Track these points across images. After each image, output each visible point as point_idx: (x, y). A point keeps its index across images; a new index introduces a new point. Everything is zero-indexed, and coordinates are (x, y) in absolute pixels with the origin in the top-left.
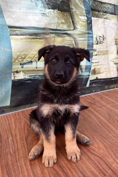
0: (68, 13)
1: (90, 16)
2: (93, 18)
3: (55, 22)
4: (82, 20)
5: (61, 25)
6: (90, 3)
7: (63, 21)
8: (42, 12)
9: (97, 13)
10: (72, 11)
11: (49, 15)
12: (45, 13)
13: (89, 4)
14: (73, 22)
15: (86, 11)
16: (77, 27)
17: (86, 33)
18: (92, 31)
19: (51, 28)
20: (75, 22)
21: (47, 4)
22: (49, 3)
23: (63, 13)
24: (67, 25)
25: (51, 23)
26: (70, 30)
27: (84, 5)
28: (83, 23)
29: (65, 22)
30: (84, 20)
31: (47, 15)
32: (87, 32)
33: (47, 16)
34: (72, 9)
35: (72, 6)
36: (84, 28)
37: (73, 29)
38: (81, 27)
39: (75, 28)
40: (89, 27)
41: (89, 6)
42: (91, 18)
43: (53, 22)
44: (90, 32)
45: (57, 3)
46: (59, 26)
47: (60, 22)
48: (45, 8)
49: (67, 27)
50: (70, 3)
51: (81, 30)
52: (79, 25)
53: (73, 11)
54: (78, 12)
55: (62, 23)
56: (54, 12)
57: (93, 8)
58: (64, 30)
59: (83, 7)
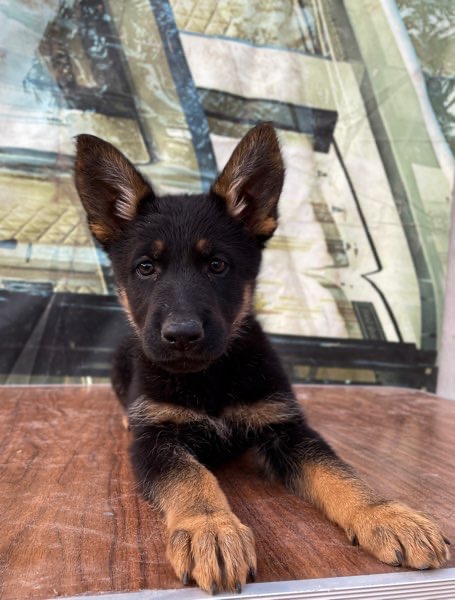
0: (130, 122)
1: (203, 130)
2: (214, 138)
4: (175, 139)
6: (198, 97)
7: (115, 140)
9: (230, 125)
10: (145, 119)
11: (70, 122)
12: (60, 118)
13: (196, 101)
14: (148, 144)
15: (188, 116)
16: (159, 157)
17: (194, 178)
23: (112, 119)
24: (127, 151)
26: (138, 164)
27: (183, 103)
28: (179, 148)
29: (123, 143)
30: (184, 141)
31: (64, 122)
32: (198, 173)
33: (63, 125)
34: (144, 111)
35: (143, 105)
37: (148, 161)
38: (173, 158)
39: (153, 160)
40: (204, 161)
41: (196, 105)
42: (207, 136)
44: (211, 175)
45: (93, 96)
49: (130, 155)
50: (136, 99)
51: (173, 166)
52: (168, 151)
53: (148, 116)
54: (162, 120)
56: (82, 116)
57: (213, 110)
59: (179, 108)
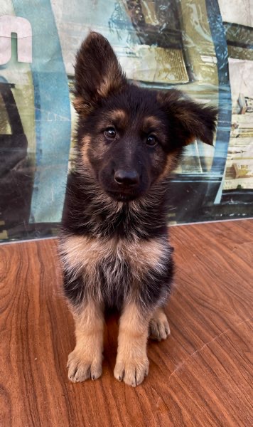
0: (178, 52)
1: (224, 55)
2: (230, 60)
3: (151, 67)
4: (206, 64)
5: (164, 75)
6: (224, 30)
7: (168, 66)
8: (128, 51)
9: (240, 49)
10: (187, 48)
11: (141, 55)
12: (134, 52)
13: (222, 33)
14: (188, 68)
15: (216, 46)
16: (195, 78)
17: (215, 91)
18: (230, 86)
19: (143, 80)
20: (192, 69)
21: (139, 35)
22: (143, 33)
23: (167, 51)
24: (175, 74)
25: (144, 69)
26: (181, 84)
27: (213, 35)
28: (209, 70)
29: (172, 69)
30: (212, 65)
31: (137, 55)
32: (217, 87)
33: (137, 57)
34: (187, 43)
35: (187, 38)
36: (210, 79)
37: (188, 81)
38: (204, 78)
39: (191, 80)
40: (222, 78)
41: (222, 36)
42: (227, 59)
43: (147, 68)
44: (224, 88)
45: (157, 33)
46: (159, 76)
47: (161, 67)
48: (134, 42)
49: (176, 77)
50: (183, 32)
51: (204, 84)
52: (201, 73)
53: (189, 46)
54: (199, 49)
55: (166, 70)
56: (149, 49)
57: (232, 40)
58: (169, 85)
59: (210, 39)
